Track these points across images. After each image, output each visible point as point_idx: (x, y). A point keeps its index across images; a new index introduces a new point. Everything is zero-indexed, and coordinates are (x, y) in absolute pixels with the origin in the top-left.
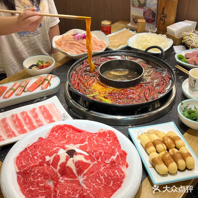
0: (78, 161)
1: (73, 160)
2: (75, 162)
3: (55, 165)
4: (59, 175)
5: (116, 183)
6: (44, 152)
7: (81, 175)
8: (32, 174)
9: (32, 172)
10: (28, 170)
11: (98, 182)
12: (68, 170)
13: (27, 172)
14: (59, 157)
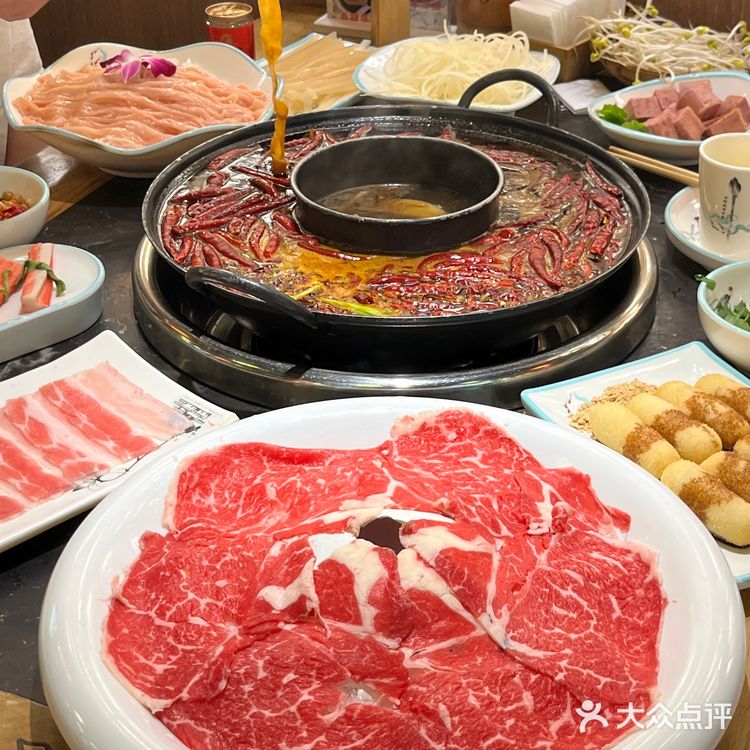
0: (442, 552)
1: (418, 554)
2: (432, 563)
3: (342, 610)
4: (392, 644)
5: (628, 599)
6: (221, 583)
7: (484, 611)
8: (248, 688)
9: (239, 682)
10: (218, 679)
11: (567, 616)
12: (420, 605)
13: (217, 692)
14: (343, 567)
